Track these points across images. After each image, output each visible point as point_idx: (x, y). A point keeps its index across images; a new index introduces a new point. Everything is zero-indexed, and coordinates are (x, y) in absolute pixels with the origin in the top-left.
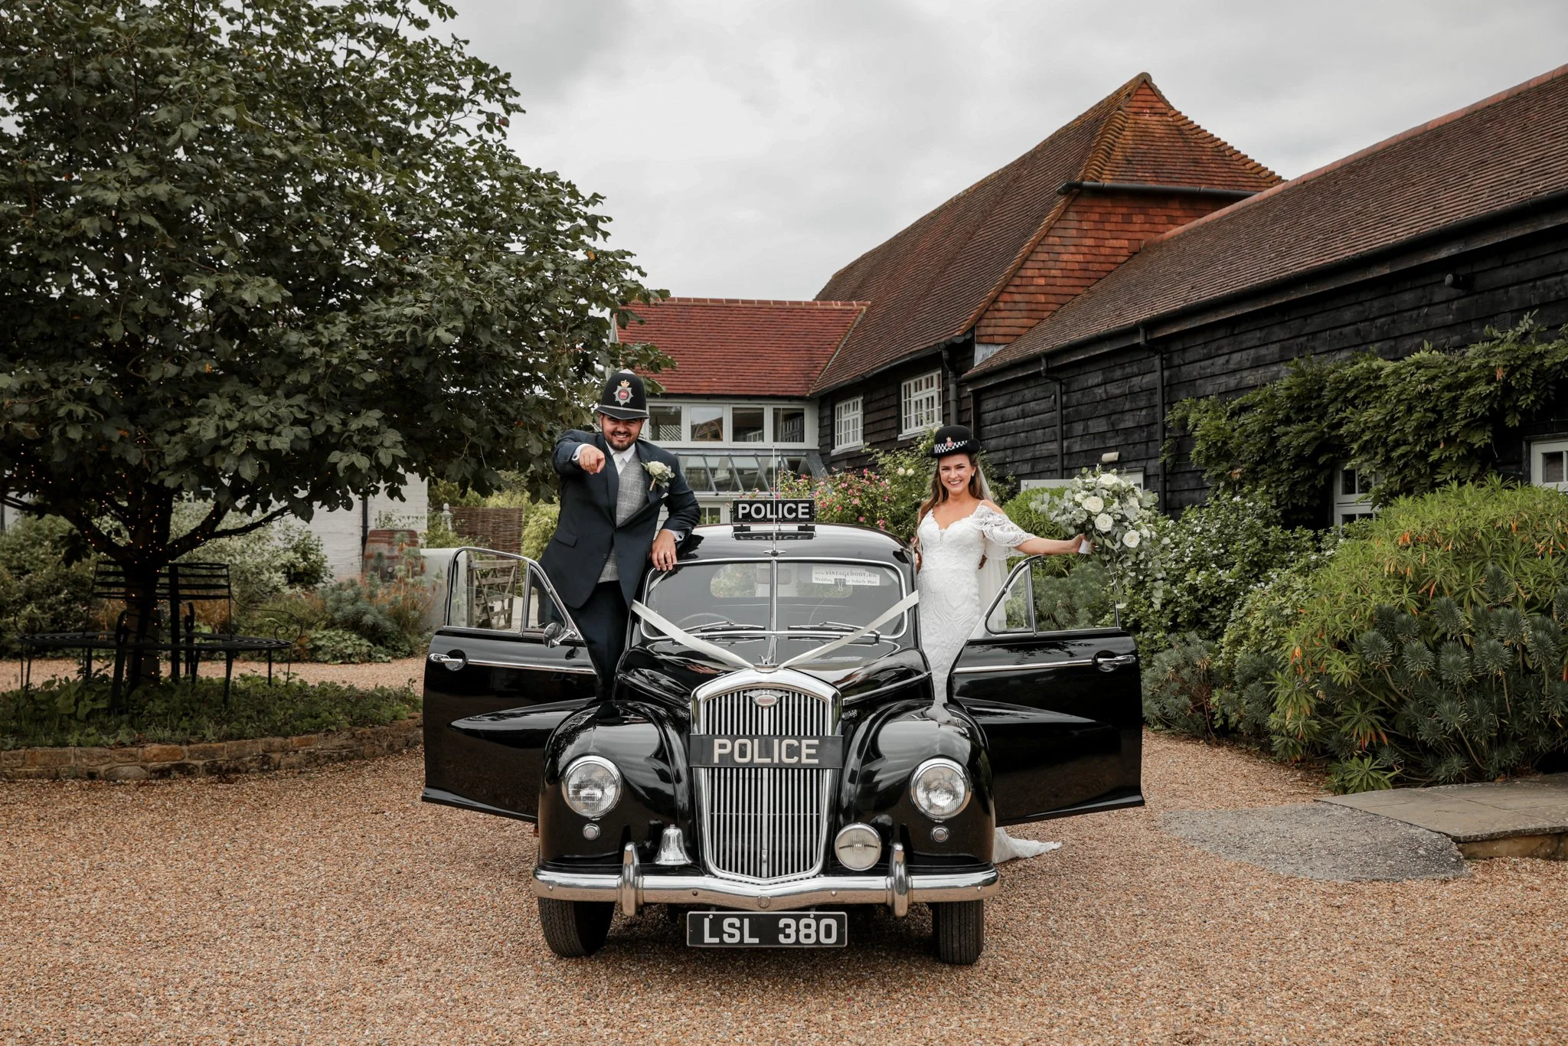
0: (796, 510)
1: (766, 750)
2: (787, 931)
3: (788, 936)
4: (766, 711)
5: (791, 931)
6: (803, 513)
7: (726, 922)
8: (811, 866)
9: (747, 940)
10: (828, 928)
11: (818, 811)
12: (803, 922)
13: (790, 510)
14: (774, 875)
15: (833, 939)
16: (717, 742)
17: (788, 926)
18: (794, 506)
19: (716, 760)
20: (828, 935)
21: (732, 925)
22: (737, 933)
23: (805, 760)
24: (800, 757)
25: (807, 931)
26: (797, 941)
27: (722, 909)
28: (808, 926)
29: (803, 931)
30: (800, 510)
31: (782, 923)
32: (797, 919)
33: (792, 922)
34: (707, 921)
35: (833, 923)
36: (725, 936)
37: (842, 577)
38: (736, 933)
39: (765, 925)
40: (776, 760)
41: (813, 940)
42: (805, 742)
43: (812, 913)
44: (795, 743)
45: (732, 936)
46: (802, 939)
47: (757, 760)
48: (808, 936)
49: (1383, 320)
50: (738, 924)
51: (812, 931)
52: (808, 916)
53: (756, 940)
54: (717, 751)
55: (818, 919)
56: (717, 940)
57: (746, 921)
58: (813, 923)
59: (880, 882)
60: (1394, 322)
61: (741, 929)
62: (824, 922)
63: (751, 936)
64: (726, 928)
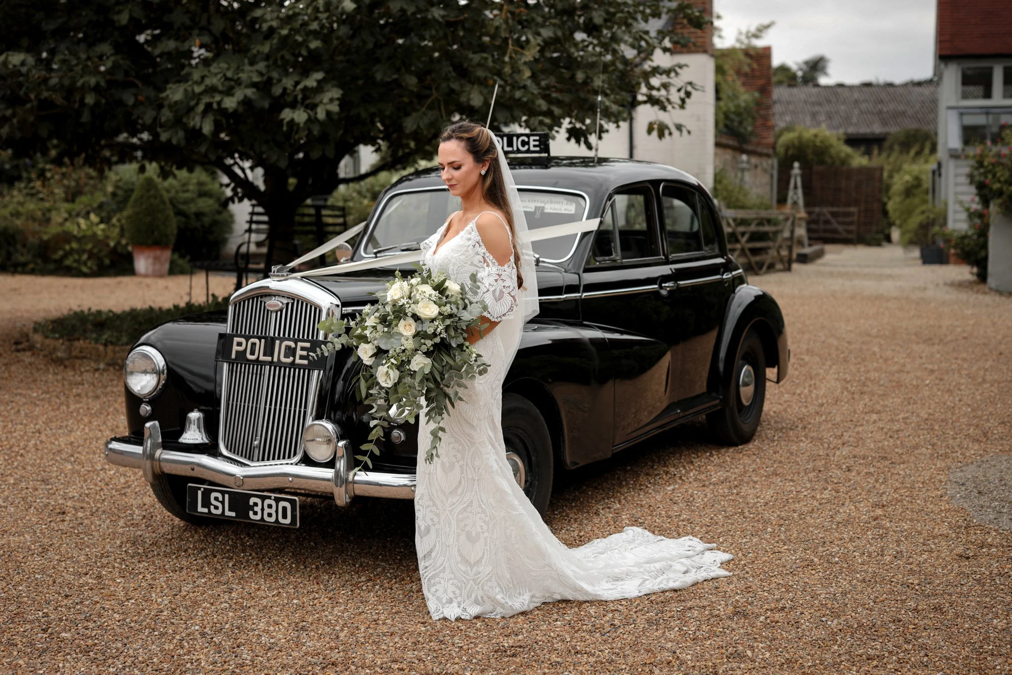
0: (528, 143)
1: (269, 351)
2: (256, 509)
3: (255, 513)
4: (274, 315)
5: (258, 509)
6: (535, 146)
7: (213, 495)
8: (295, 454)
9: (228, 513)
10: (285, 509)
11: (305, 407)
12: (267, 502)
13: (524, 143)
15: (288, 521)
16: (236, 340)
17: (256, 504)
18: (526, 139)
19: (233, 356)
20: (284, 516)
21: (216, 499)
22: (220, 505)
23: (298, 361)
24: (294, 356)
25: (269, 511)
26: (262, 519)
27: (211, 482)
28: (270, 506)
29: (267, 510)
30: (532, 143)
31: (252, 501)
32: (263, 498)
33: (259, 501)
34: (200, 493)
35: (288, 505)
36: (212, 507)
37: (542, 205)
38: (220, 507)
39: (240, 502)
40: (275, 359)
41: (273, 519)
42: (300, 344)
43: (273, 495)
44: (292, 344)
45: (216, 508)
46: (266, 518)
47: (262, 358)
48: (270, 515)
50: (221, 499)
51: (273, 511)
52: (269, 498)
53: (233, 514)
54: (235, 348)
55: (277, 500)
56: (205, 510)
57: (227, 496)
58: (273, 503)
59: (328, 473)
61: (223, 503)
62: (282, 504)
63: (230, 510)
64: (213, 502)
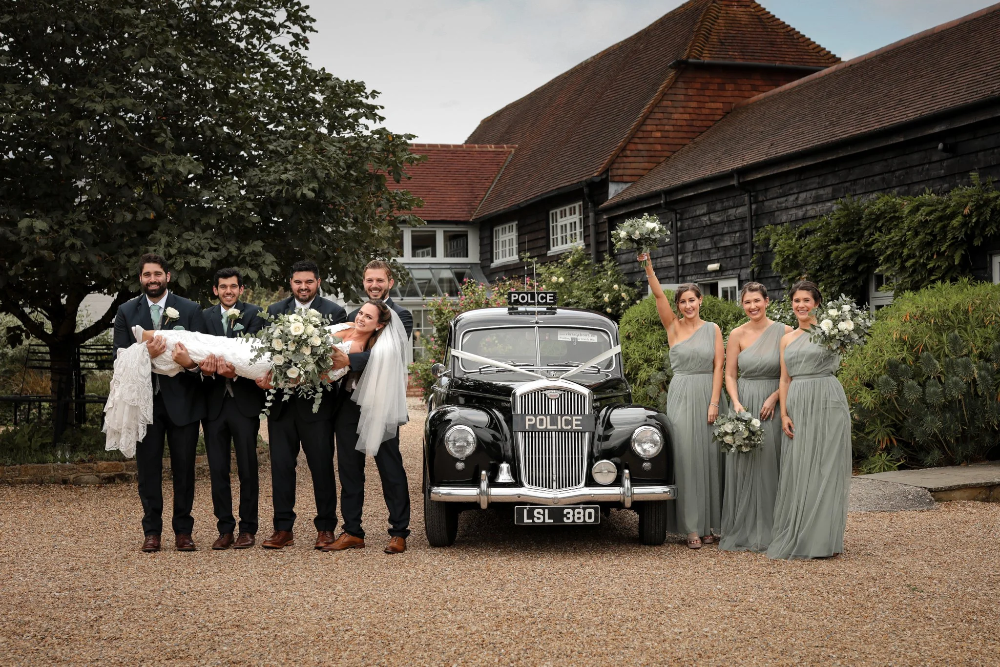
0: (546, 298)
1: (554, 422)
2: (568, 516)
3: (568, 518)
4: (553, 402)
5: (570, 516)
6: (550, 300)
7: (536, 511)
8: (579, 483)
9: (547, 521)
10: (590, 514)
11: (582, 454)
12: (577, 511)
13: (542, 298)
14: (559, 488)
15: (593, 520)
16: (527, 418)
17: (569, 513)
18: (544, 295)
19: (527, 427)
20: (590, 518)
21: (539, 513)
22: (542, 517)
23: (574, 427)
24: (572, 425)
25: (579, 516)
26: (574, 521)
27: (533, 504)
28: (579, 513)
29: (577, 516)
30: (548, 298)
31: (565, 511)
32: (574, 509)
33: (571, 511)
34: (525, 511)
35: (593, 511)
36: (535, 519)
37: (576, 337)
38: (541, 517)
39: (556, 512)
40: (559, 427)
41: (582, 520)
42: (574, 418)
43: (581, 506)
44: (569, 418)
45: (539, 518)
46: (576, 520)
47: (549, 427)
48: (579, 518)
49: (900, 172)
50: (542, 512)
51: (581, 516)
52: (579, 508)
53: (552, 521)
54: (527, 423)
55: (584, 509)
56: (531, 521)
57: (546, 511)
58: (582, 511)
59: (617, 490)
60: (907, 173)
61: (544, 515)
62: (588, 511)
63: (549, 518)
64: (536, 514)
